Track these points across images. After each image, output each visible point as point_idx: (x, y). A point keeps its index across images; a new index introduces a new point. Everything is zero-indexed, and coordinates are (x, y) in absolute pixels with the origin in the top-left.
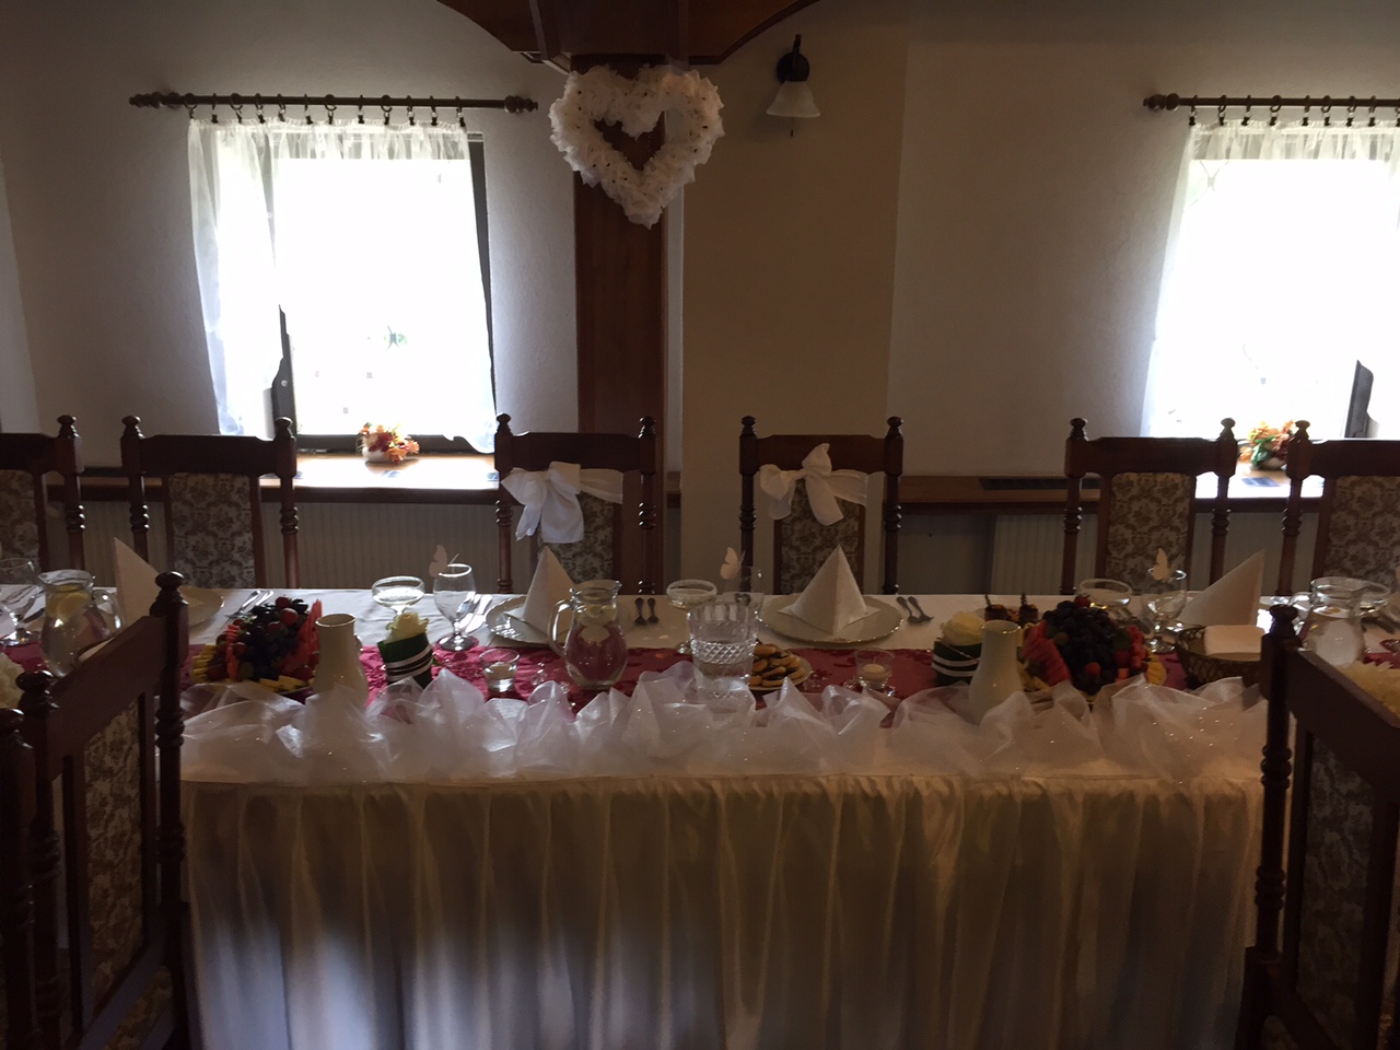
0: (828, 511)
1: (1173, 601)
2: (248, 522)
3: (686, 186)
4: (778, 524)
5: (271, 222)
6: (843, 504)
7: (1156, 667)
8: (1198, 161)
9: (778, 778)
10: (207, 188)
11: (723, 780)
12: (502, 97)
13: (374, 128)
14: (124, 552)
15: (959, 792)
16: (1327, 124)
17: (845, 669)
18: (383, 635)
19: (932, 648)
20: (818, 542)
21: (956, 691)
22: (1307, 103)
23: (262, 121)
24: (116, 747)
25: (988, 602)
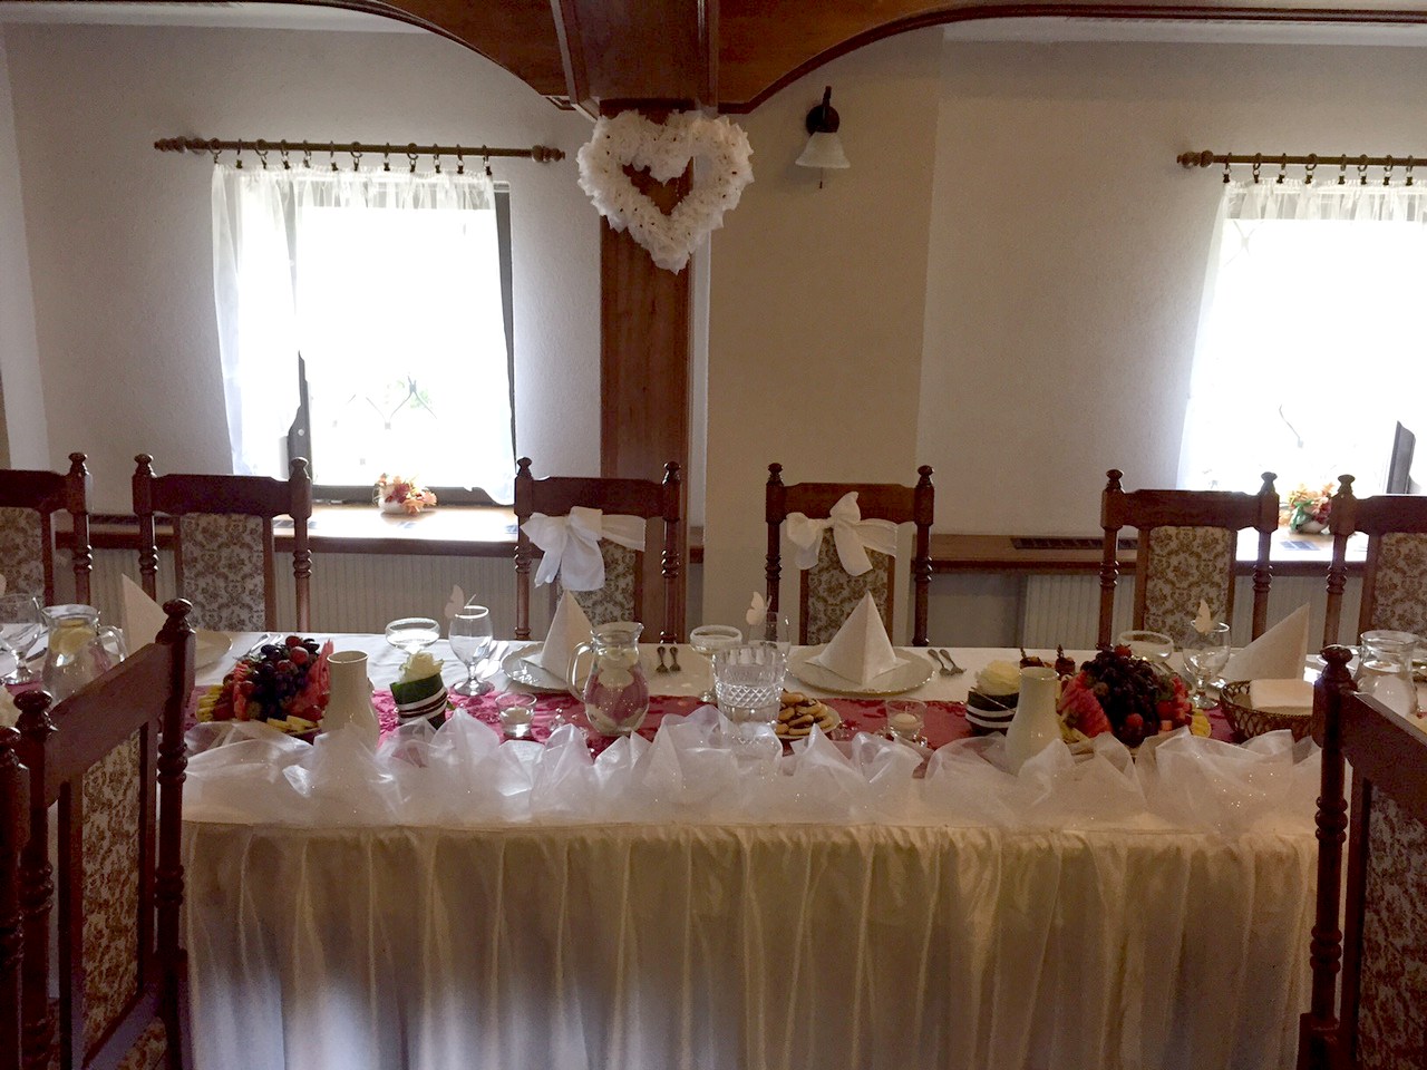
0: (856, 562)
1: (1214, 656)
2: (260, 564)
3: (714, 233)
4: (805, 574)
5: (293, 269)
6: (872, 553)
7: (1201, 720)
8: (1232, 220)
9: (807, 827)
10: (229, 234)
11: (749, 828)
12: (529, 147)
13: (399, 175)
14: (131, 588)
15: (997, 847)
16: (1364, 182)
17: (874, 719)
18: (397, 678)
19: (966, 700)
20: (846, 593)
21: (992, 743)
22: (1343, 161)
23: (287, 167)
24: (116, 779)
25: (1023, 654)
